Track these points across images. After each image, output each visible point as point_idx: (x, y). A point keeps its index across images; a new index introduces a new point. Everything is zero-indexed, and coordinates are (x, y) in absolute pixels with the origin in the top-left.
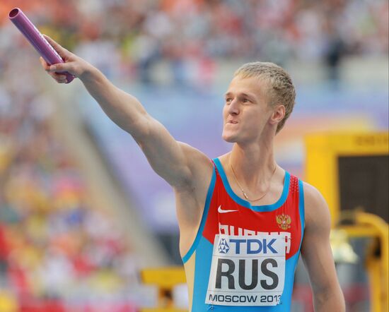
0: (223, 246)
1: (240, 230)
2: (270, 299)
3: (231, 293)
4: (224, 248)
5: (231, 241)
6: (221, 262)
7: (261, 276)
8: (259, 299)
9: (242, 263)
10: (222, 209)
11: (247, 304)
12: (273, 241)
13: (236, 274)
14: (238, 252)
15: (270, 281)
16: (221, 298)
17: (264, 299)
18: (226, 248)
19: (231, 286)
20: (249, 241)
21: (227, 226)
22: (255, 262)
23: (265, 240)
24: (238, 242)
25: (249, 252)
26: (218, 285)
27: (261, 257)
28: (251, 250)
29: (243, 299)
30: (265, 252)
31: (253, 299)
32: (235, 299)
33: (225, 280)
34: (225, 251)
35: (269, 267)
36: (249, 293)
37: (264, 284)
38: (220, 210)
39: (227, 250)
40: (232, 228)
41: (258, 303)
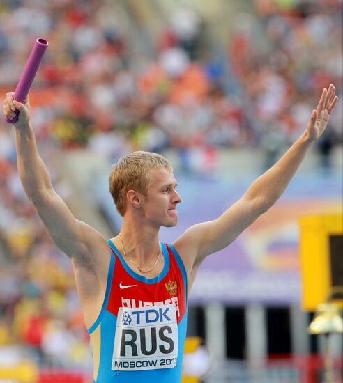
0: (126, 319)
1: (140, 302)
2: (168, 362)
3: (135, 359)
4: (127, 320)
5: (133, 313)
6: (125, 332)
7: (159, 342)
8: (159, 362)
9: (142, 331)
10: (123, 285)
11: (149, 368)
12: (167, 309)
13: (138, 342)
14: (138, 322)
15: (167, 346)
16: (126, 365)
17: (163, 362)
18: (129, 320)
19: (135, 353)
20: (148, 312)
21: (129, 300)
22: (153, 330)
23: (160, 310)
24: (138, 313)
25: (148, 321)
26: (123, 353)
27: (158, 325)
28: (150, 319)
29: (145, 364)
30: (161, 320)
31: (154, 363)
32: (139, 364)
33: (129, 348)
34: (127, 322)
35: (166, 333)
36: (150, 358)
37: (162, 348)
38: (122, 287)
39: (130, 322)
40: (133, 301)
41: (158, 366)
